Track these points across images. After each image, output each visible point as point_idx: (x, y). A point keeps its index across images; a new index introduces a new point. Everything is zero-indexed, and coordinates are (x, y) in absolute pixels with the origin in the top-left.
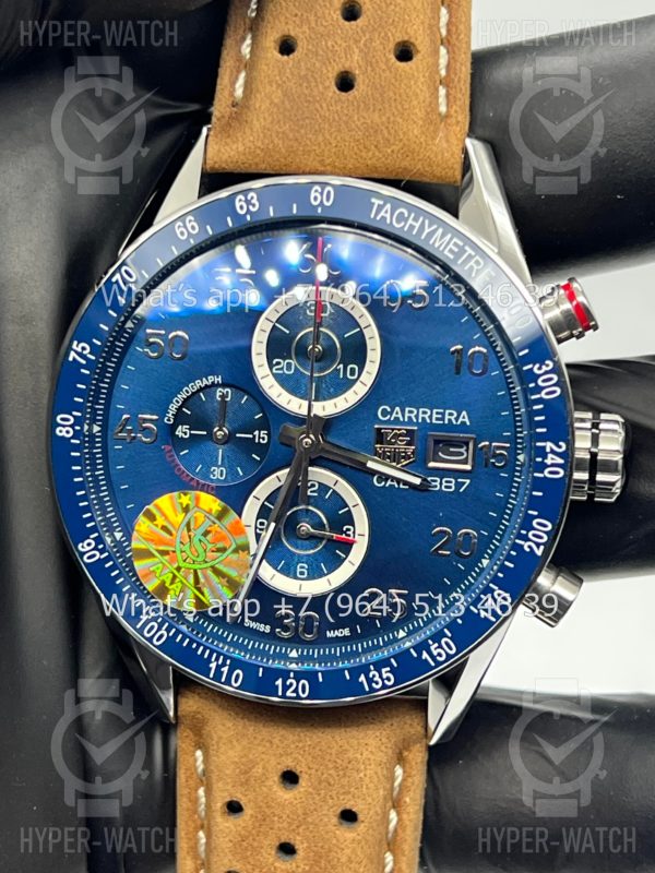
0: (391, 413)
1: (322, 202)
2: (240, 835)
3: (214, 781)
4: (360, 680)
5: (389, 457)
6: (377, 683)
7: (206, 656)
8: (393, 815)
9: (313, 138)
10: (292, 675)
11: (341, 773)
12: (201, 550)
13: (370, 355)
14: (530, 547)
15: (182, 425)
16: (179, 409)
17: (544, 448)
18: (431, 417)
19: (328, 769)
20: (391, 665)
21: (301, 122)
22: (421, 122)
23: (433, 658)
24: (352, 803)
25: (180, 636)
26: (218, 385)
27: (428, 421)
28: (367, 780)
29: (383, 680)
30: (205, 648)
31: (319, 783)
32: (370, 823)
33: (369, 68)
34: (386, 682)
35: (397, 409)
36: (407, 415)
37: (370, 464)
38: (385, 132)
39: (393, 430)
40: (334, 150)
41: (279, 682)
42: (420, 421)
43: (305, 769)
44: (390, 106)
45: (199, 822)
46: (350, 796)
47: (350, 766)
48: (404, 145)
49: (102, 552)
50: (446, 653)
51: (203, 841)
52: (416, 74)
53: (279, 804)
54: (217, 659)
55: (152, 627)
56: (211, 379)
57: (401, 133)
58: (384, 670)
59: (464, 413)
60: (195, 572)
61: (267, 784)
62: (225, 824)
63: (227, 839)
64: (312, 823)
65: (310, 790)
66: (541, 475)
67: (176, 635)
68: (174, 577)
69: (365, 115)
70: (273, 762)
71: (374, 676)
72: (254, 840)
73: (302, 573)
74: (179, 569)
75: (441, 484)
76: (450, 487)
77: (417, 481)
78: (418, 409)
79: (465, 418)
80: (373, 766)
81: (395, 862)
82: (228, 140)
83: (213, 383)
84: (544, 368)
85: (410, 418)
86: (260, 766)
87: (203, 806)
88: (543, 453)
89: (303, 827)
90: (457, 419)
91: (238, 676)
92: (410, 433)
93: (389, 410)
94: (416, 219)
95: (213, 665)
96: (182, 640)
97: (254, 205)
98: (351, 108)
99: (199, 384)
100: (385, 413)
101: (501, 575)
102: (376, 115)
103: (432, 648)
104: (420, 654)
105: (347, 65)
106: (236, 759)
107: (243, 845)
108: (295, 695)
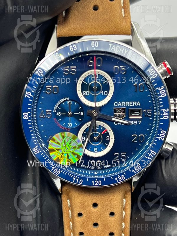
0: (118, 104)
1: (95, 46)
2: (82, 222)
3: (74, 208)
4: (115, 179)
5: (118, 117)
6: (120, 179)
7: (72, 177)
8: (124, 212)
9: (88, 24)
10: (96, 180)
11: (109, 202)
12: (69, 148)
13: (111, 88)
14: (160, 138)
15: (58, 112)
16: (57, 108)
17: (163, 111)
18: (129, 104)
19: (106, 202)
20: (124, 174)
21: (84, 20)
22: (118, 18)
23: (135, 171)
24: (113, 210)
25: (64, 172)
26: (68, 100)
27: (129, 105)
28: (117, 204)
29: (122, 178)
30: (72, 174)
31: (104, 206)
32: (118, 215)
33: (102, 4)
34: (123, 179)
35: (120, 103)
36: (122, 104)
37: (113, 119)
38: (109, 21)
39: (119, 109)
40: (94, 27)
41: (93, 182)
42: (126, 105)
43: (99, 202)
44: (109, 14)
45: (70, 219)
46: (112, 208)
47: (112, 200)
48: (114, 24)
49: (40, 151)
50: (139, 169)
51: (71, 224)
52: (115, 4)
53: (93, 213)
54: (75, 177)
55: (56, 170)
56: (66, 99)
57: (113, 21)
58: (122, 176)
59: (138, 102)
60: (67, 154)
61: (89, 207)
62: (78, 219)
63: (79, 224)
64: (102, 217)
65: (101, 208)
66: (162, 119)
67: (63, 172)
68: (62, 156)
69: (103, 17)
70: (90, 201)
71: (119, 178)
72: (87, 223)
73: (96, 151)
74: (63, 154)
75: (133, 123)
76: (136, 123)
77: (127, 123)
78: (125, 102)
79: (139, 103)
80: (118, 199)
81: (125, 225)
82: (63, 27)
83: (66, 100)
84: (161, 89)
85: (123, 105)
86: (87, 202)
87: (70, 215)
88: (162, 112)
89: (100, 218)
90: (137, 104)
91: (81, 181)
92: (123, 109)
93: (117, 103)
94: (122, 49)
95: (74, 179)
96: (65, 173)
97: (75, 48)
98: (98, 15)
99: (62, 100)
100: (116, 104)
101: (153, 147)
102: (106, 16)
103: (135, 169)
104: (132, 171)
105: (96, 3)
106: (80, 201)
107: (83, 224)
108: (97, 185)
